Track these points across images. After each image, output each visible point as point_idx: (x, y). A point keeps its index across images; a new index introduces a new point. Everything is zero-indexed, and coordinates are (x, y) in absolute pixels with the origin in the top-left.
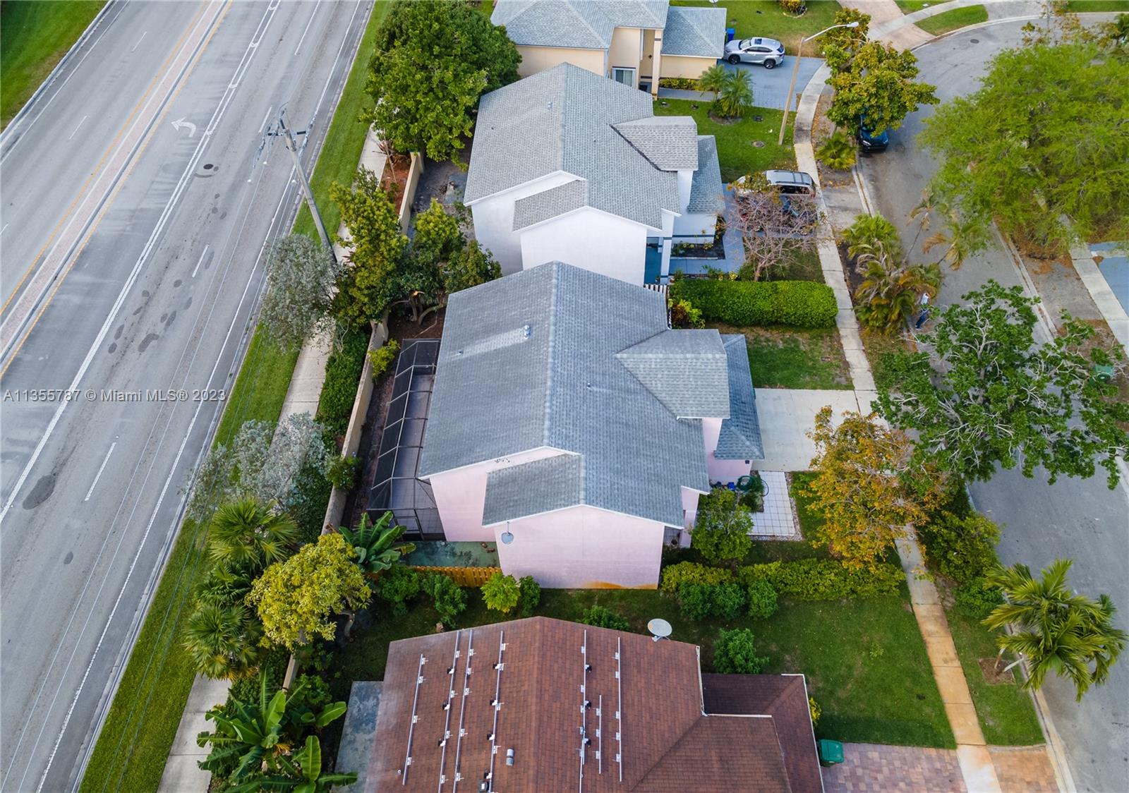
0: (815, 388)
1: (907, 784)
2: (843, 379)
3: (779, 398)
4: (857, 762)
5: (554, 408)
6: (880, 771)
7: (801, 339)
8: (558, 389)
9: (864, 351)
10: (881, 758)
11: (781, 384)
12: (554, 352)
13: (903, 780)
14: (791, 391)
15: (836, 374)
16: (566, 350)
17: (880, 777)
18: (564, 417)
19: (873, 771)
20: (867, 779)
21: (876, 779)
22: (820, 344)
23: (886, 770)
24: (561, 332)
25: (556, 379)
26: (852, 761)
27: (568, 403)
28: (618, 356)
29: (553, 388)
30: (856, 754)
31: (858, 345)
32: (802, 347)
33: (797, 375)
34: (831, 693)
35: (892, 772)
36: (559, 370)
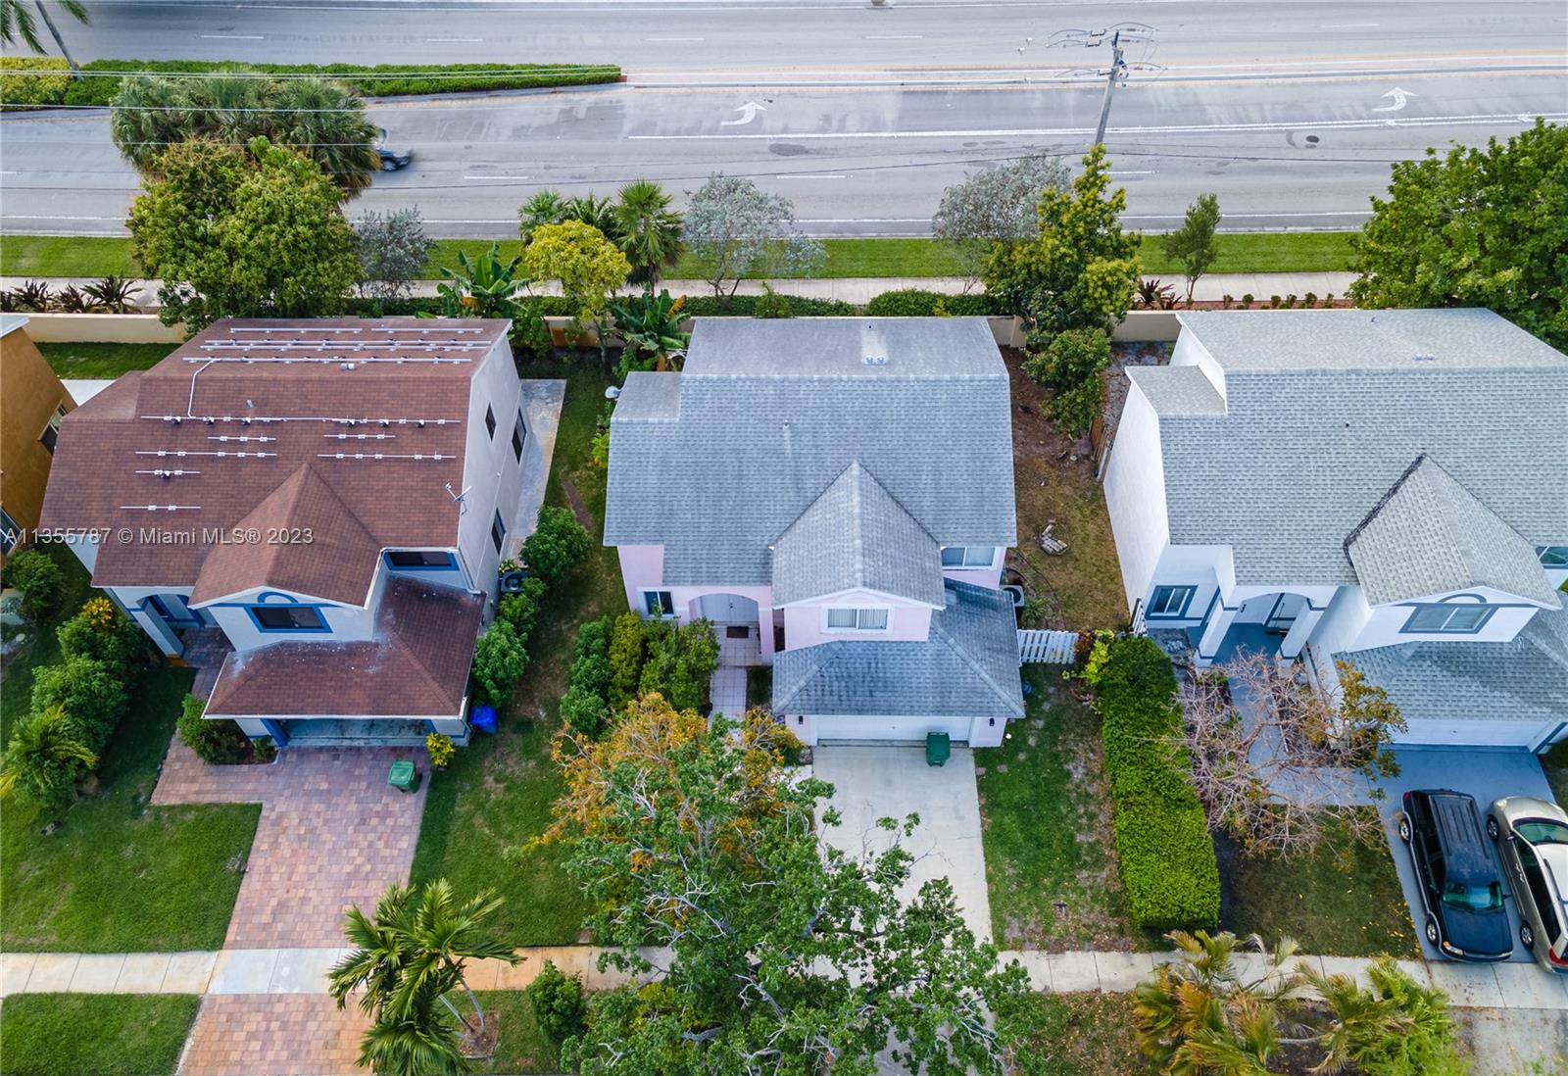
0: (990, 879)
1: (367, 874)
2: (1017, 934)
3: (961, 818)
4: (401, 821)
5: (740, 384)
6: (387, 846)
7: (1104, 874)
8: (771, 388)
9: (1098, 990)
10: (400, 850)
11: (993, 826)
12: (832, 381)
13: (373, 870)
14: (979, 840)
15: (1026, 923)
16: (840, 396)
17: (381, 844)
18: (729, 396)
19: (388, 837)
20: (381, 828)
21: (380, 839)
22: (1097, 907)
23: (386, 852)
24: (870, 388)
25: (787, 384)
26: (402, 816)
27: (752, 401)
28: (855, 465)
29: (769, 381)
30: (409, 822)
31: (1112, 983)
32: (1085, 873)
33: (1014, 852)
34: (481, 806)
35: (383, 858)
36: (803, 388)
